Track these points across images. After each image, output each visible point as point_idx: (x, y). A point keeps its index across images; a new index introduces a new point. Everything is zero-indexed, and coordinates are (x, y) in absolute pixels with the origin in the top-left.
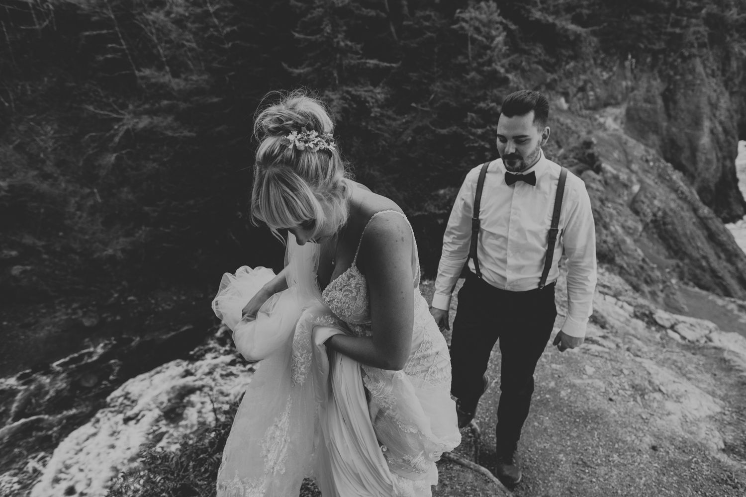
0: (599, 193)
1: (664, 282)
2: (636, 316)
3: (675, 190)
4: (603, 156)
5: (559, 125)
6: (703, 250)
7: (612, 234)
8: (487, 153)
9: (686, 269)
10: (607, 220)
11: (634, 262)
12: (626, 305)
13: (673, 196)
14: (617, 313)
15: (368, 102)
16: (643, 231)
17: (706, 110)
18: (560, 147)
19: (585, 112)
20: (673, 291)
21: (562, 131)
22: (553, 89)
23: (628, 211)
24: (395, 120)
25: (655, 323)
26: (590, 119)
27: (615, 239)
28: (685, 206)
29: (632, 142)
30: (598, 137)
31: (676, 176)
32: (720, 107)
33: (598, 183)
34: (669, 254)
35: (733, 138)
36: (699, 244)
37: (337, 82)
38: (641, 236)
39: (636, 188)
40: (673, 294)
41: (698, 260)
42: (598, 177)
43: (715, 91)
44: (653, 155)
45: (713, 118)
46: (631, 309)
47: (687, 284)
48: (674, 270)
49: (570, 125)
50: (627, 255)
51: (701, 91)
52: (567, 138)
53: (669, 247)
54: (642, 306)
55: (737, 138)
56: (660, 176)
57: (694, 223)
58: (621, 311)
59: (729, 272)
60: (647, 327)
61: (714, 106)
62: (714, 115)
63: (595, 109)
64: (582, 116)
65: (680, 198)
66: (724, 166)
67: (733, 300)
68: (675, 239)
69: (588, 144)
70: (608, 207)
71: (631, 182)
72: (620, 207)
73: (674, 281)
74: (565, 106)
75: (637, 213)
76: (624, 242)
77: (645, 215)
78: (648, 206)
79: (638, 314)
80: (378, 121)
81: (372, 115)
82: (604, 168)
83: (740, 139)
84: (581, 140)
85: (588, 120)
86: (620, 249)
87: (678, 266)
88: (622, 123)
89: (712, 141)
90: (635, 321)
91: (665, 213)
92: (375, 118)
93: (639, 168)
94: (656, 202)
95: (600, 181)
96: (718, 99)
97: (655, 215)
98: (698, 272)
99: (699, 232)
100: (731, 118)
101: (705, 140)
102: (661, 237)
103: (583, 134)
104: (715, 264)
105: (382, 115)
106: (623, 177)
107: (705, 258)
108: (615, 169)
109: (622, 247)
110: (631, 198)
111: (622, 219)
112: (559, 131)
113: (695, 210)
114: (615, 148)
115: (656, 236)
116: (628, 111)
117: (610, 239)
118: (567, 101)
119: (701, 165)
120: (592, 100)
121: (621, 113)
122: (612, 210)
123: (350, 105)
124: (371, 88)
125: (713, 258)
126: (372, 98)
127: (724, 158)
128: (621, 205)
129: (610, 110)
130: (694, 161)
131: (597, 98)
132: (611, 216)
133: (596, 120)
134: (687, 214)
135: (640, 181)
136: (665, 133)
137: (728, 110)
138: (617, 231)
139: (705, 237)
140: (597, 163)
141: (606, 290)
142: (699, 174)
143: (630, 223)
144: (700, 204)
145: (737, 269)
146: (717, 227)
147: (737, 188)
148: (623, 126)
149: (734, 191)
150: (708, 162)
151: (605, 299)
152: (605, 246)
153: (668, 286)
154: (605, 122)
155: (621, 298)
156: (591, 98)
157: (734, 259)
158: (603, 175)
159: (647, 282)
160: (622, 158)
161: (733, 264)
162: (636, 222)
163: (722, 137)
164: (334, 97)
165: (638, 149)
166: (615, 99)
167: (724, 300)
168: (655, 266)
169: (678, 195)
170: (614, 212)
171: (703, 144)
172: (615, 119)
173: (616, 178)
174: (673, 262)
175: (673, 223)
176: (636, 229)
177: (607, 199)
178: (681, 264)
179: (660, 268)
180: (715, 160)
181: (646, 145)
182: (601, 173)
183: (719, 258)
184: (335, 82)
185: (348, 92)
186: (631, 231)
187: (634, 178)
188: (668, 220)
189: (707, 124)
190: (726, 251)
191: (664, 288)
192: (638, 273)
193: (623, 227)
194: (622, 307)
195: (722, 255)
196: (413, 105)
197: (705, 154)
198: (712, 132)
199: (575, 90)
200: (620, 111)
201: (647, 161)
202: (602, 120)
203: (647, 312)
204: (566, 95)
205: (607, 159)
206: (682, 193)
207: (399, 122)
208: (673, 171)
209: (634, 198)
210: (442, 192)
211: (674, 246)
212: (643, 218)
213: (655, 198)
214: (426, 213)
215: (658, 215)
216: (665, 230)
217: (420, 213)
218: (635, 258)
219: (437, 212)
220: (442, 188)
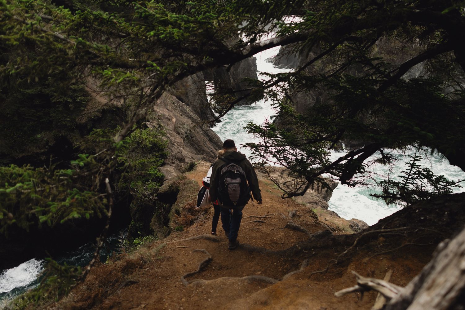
3: (190, 118)
6: (210, 147)
9: (207, 159)
13: (190, 121)
16: (184, 143)
23: (175, 134)
28: (197, 126)
31: (189, 109)
34: (197, 152)
38: (184, 145)
39: (174, 120)
44: (175, 100)
50: (185, 157)
53: (196, 149)
56: (181, 111)
57: (202, 134)
65: (193, 121)
68: (197, 144)
71: (170, 116)
72: (170, 132)
75: (178, 133)
77: (182, 134)
78: (182, 129)
82: (156, 111)
91: (190, 131)
93: (172, 108)
94: (185, 126)
97: (186, 133)
99: (205, 138)
102: (191, 144)
106: (166, 114)
108: (162, 111)
110: (173, 125)
111: (173, 138)
115: (189, 144)
134: (199, 130)
135: (175, 116)
139: (209, 140)
143: (178, 140)
146: (212, 134)
160: (162, 103)
162: (180, 138)
173: (163, 115)
174: (201, 156)
175: (195, 136)
176: (181, 142)
186: (179, 144)
187: (171, 114)
188: (192, 135)
193: (175, 142)
201: (174, 103)
206: (193, 119)
208: (186, 107)
209: (175, 126)
210: (39, 136)
211: (198, 148)
212: (182, 136)
213: (184, 124)
214: (30, 154)
215: (188, 133)
216: (192, 140)
217: (24, 154)
218: (188, 158)
219: (39, 151)
220: (38, 133)
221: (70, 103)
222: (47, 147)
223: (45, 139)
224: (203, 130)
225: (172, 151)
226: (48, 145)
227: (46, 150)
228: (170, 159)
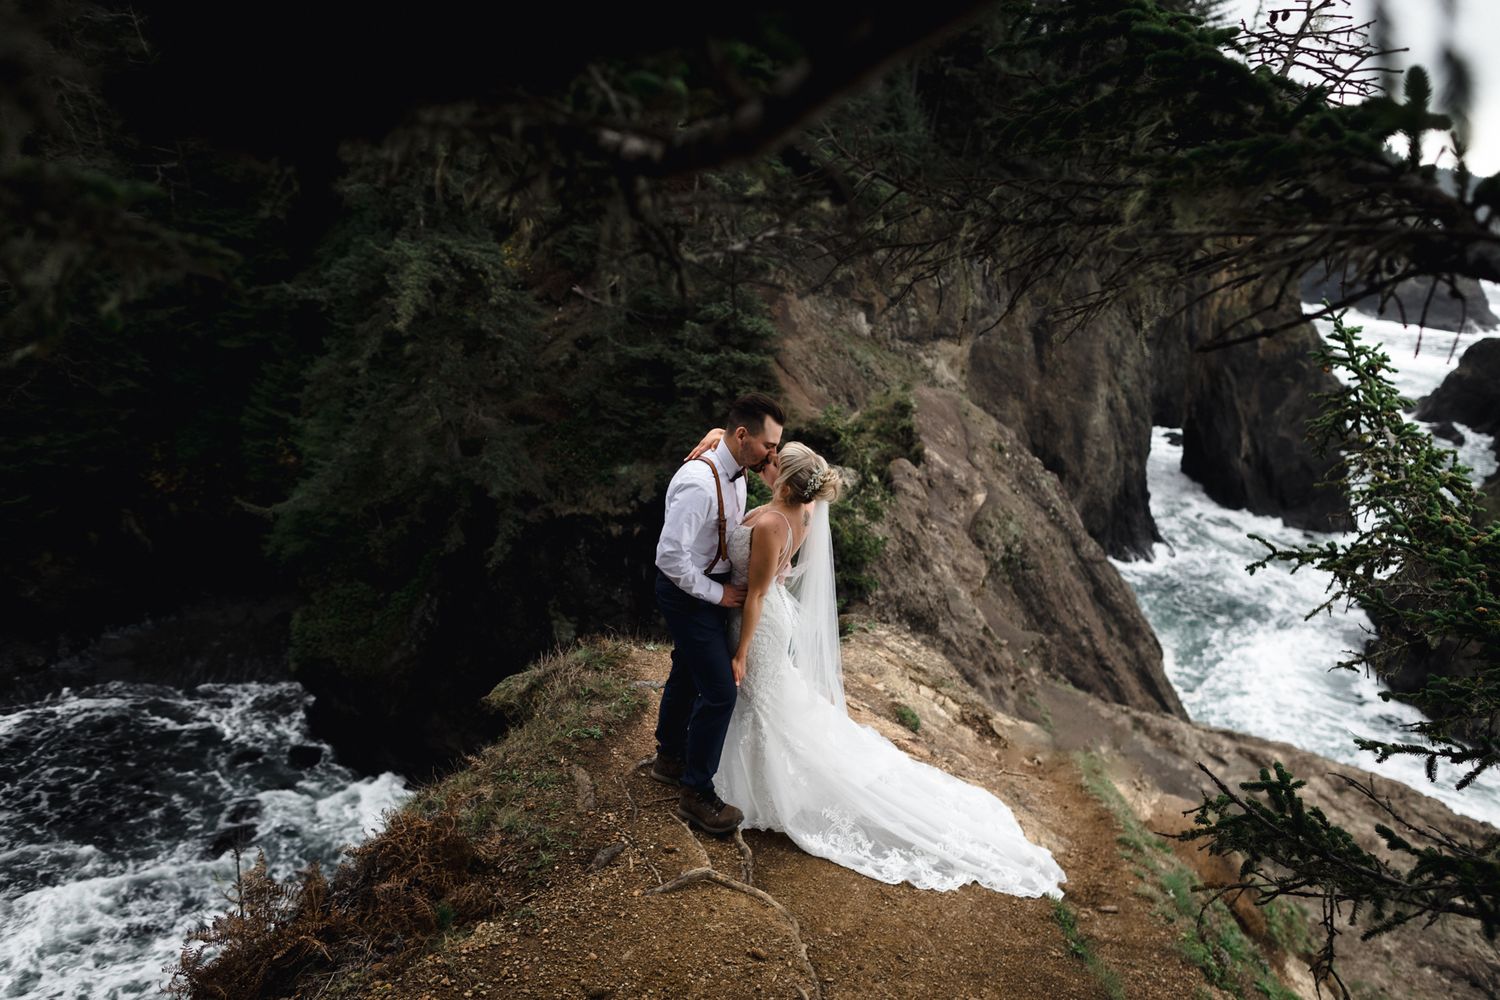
0: (916, 503)
1: (1018, 672)
2: (964, 721)
3: (1045, 507)
4: (927, 434)
5: (853, 363)
6: (1083, 618)
7: (936, 580)
8: (716, 404)
9: (1054, 651)
10: (929, 553)
11: (970, 632)
12: (949, 702)
13: (1041, 517)
14: (935, 714)
15: (486, 274)
16: (987, 577)
17: (1102, 366)
18: (853, 406)
19: (899, 344)
20: (1031, 689)
21: (858, 374)
22: (846, 294)
23: (965, 540)
24: (535, 315)
25: (991, 733)
26: (909, 358)
27: (940, 589)
28: (1060, 537)
29: (977, 413)
30: (920, 399)
31: (1048, 481)
32: (1125, 362)
33: (917, 482)
34: (1030, 621)
35: (1144, 420)
36: (1078, 607)
37: (422, 222)
38: (984, 585)
39: (980, 498)
40: (1031, 694)
41: (1075, 635)
42: (917, 472)
43: (1118, 333)
44: (1011, 441)
45: (1113, 381)
46: (956, 708)
47: (1055, 678)
48: (1034, 651)
49: (872, 365)
50: (960, 619)
51: (1096, 331)
52: (867, 392)
53: (1029, 610)
54: (973, 705)
55: (1150, 423)
56: (1020, 479)
57: (1072, 568)
58: (942, 712)
59: (1125, 659)
60: (979, 739)
61: (1116, 360)
62: (1116, 377)
63: (918, 340)
64: (895, 351)
65: (1052, 522)
66: (1127, 468)
67: (1125, 708)
68: (1039, 595)
69: (903, 409)
70: (931, 528)
71: (971, 484)
72: (951, 531)
73: (1034, 671)
74: (866, 329)
75: (979, 543)
76: (956, 595)
77: (992, 549)
78: (998, 533)
79: (967, 717)
80: (504, 314)
81: (493, 301)
82: (929, 456)
83: (1155, 424)
84: (892, 400)
85: (904, 360)
86: (948, 607)
87: (1042, 645)
88: (963, 372)
89: (1110, 421)
90: (961, 727)
91: (1025, 548)
92: (498, 308)
93: (988, 461)
94: (1012, 526)
95: (919, 480)
96: (1123, 348)
97: (1008, 549)
98: (1075, 656)
99: (1079, 585)
100: (1142, 384)
101: (1099, 420)
102: (1017, 590)
103: (896, 389)
104: (1102, 645)
105: (513, 302)
106: (960, 475)
107: (1086, 631)
108: (946, 460)
109: (951, 604)
110: (971, 514)
111: (953, 553)
112: (852, 374)
113: (1075, 546)
114: (949, 421)
115: (1008, 588)
116: (974, 350)
117: (931, 589)
118: (869, 320)
119: (1090, 463)
120: (914, 323)
121: (961, 355)
122: (936, 535)
123: (447, 274)
124: (495, 245)
125: (1099, 633)
126: (496, 266)
127: (1129, 454)
128: (954, 526)
129: (943, 345)
130: (1080, 456)
131: (923, 322)
132: (936, 544)
133: (918, 360)
134: (1062, 552)
135: (988, 487)
136: (1034, 399)
137: (1138, 370)
138: (944, 575)
139: (1090, 596)
140: (917, 446)
141: (920, 676)
142: (1087, 479)
143: (967, 561)
144: (1084, 535)
145: (1137, 653)
146: (1109, 579)
147: (1147, 509)
148: (965, 378)
149: (1142, 514)
150: (1102, 458)
151: (918, 691)
152: (922, 600)
153: (1022, 678)
154: (934, 368)
155: (942, 690)
156: (912, 319)
157: (1134, 637)
158: (926, 469)
159: (988, 671)
160: (960, 439)
161: (1132, 646)
162: (977, 560)
163: (1126, 416)
164: (412, 253)
165: (987, 428)
166: (954, 327)
167: (1111, 709)
168: (1005, 642)
169: (1049, 515)
170: (941, 539)
171: (1096, 426)
172: (952, 364)
173: (948, 476)
174: (1035, 636)
175: (1037, 567)
176: (976, 572)
177: (930, 514)
178: (1047, 641)
179: (1013, 646)
180: (1113, 457)
181: (1000, 419)
182: (922, 465)
183: (1110, 633)
184: (418, 220)
185: (443, 247)
186: (968, 576)
187: (977, 480)
188: (1030, 560)
189: (1102, 391)
190: (1120, 621)
191: (1017, 682)
192: (976, 654)
193: (955, 567)
194: (943, 705)
195: (1115, 629)
196: (577, 289)
197: (1098, 443)
198: (1110, 404)
199: (885, 301)
200: (961, 350)
201: (1001, 450)
202: (929, 362)
203: (981, 715)
204: (868, 308)
205: (934, 439)
206: (1056, 512)
207: (545, 321)
208: (1043, 472)
209: (976, 516)
210: (623, 470)
211: (1036, 607)
212: (989, 553)
213: (1010, 519)
214: (588, 512)
215: (1014, 550)
216: (1024, 578)
217: (575, 510)
218: (971, 626)
219: (610, 510)
220: (624, 463)
221: (718, 396)
222: (633, 503)
223: (634, 482)
224: (1080, 558)
225: (892, 581)
226: (638, 500)
227: (629, 511)
228: (874, 608)
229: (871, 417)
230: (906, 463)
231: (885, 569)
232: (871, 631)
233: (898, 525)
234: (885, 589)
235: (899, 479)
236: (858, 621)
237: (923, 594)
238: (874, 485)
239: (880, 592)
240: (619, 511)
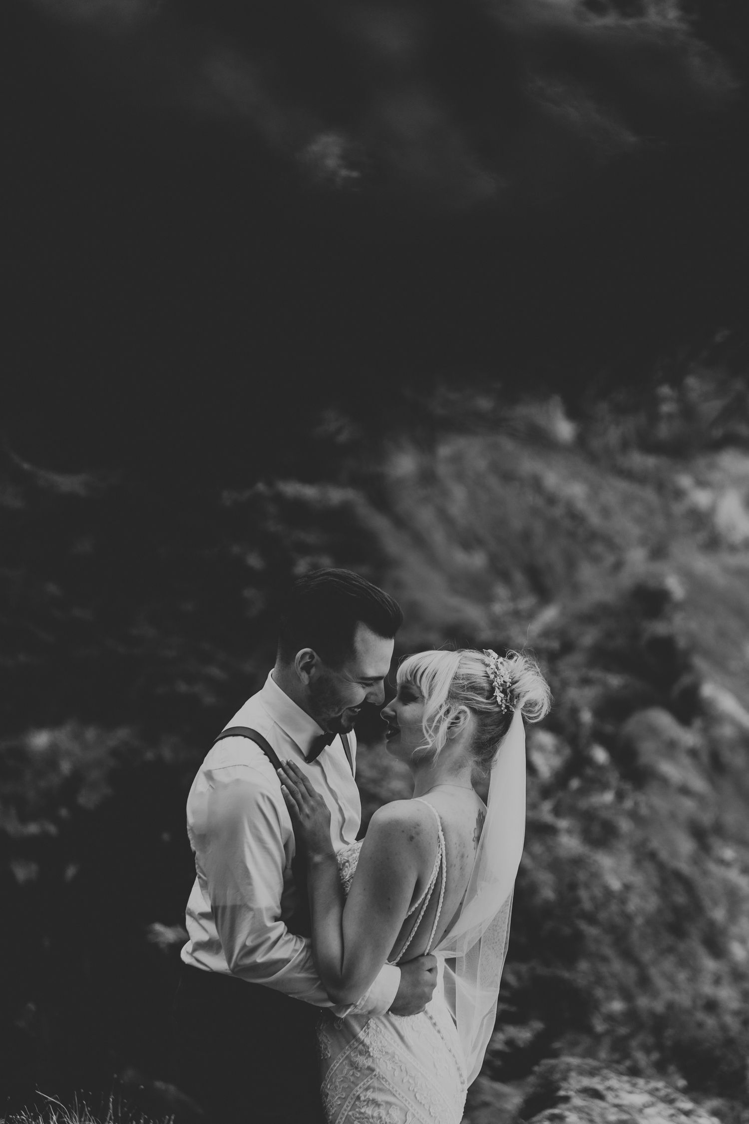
0: (688, 805)
4: (708, 654)
5: (540, 502)
8: (249, 593)
10: (719, 914)
18: (544, 595)
19: (640, 461)
21: (552, 526)
26: (660, 488)
30: (688, 576)
33: (686, 761)
42: (689, 738)
49: (581, 505)
52: (571, 564)
63: (678, 450)
64: (628, 475)
69: (651, 600)
70: (722, 862)
74: (565, 430)
84: (626, 580)
85: (649, 494)
95: (693, 753)
103: (635, 554)
112: (539, 528)
117: (728, 995)
120: (670, 416)
129: (733, 461)
131: (689, 414)
133: (679, 494)
140: (686, 680)
152: (710, 1022)
154: (714, 509)
156: (666, 409)
158: (705, 730)
177: (719, 830)
182: (698, 723)
202: (702, 498)
205: (720, 664)
229: (587, 619)
230: (663, 720)
231: (628, 955)
232: (610, 1096)
233: (653, 856)
234: (627, 996)
235: (648, 751)
236: (582, 1072)
237: (712, 1006)
238: (600, 768)
239: (617, 1006)
240: (33, 828)
